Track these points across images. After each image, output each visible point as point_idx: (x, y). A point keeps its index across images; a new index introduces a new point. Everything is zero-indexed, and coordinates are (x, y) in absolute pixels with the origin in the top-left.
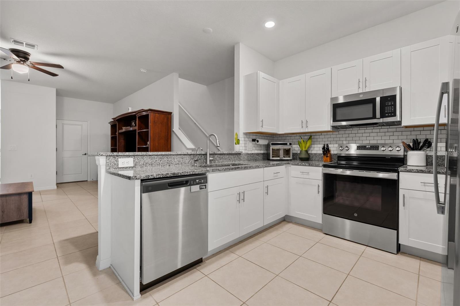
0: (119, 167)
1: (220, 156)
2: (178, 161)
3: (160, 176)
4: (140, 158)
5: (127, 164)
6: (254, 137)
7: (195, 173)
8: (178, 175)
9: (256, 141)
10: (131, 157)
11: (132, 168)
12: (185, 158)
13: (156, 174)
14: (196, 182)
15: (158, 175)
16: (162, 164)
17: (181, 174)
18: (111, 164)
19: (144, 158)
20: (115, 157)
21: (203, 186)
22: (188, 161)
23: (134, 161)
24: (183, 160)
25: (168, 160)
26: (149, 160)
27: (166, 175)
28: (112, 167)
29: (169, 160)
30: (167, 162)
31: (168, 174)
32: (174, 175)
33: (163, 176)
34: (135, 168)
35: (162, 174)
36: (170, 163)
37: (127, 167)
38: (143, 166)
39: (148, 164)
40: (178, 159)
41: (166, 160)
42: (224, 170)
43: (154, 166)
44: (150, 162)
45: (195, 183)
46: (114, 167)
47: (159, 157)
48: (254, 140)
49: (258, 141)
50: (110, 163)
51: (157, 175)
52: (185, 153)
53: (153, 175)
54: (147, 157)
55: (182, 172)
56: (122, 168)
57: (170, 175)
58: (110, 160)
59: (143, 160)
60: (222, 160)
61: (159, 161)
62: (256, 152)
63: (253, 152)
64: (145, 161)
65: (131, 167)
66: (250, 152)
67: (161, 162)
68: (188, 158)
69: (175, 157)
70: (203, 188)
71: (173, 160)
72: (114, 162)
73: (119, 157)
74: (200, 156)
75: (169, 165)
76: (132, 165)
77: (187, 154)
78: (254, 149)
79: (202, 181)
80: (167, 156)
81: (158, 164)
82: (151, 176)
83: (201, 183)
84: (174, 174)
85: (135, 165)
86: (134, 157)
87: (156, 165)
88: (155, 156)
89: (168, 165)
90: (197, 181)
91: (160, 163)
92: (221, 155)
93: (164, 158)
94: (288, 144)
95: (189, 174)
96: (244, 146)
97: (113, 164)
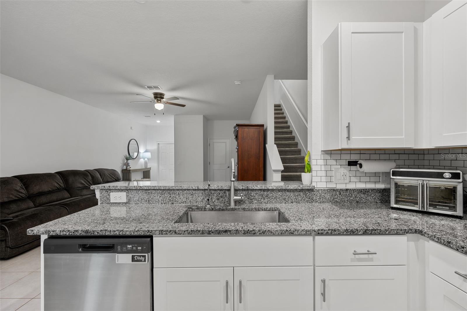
0: (111, 202)
1: (262, 192)
2: (185, 198)
3: (65, 233)
4: (134, 193)
5: (119, 199)
6: (354, 158)
7: (124, 233)
8: (94, 234)
9: (358, 165)
10: (125, 192)
11: (126, 204)
12: (197, 195)
13: (60, 229)
14: (127, 249)
15: (63, 232)
16: (162, 201)
17: (98, 233)
18: (104, 199)
19: (139, 192)
20: (107, 191)
21: (140, 256)
22: (202, 198)
23: (127, 196)
24: (192, 197)
25: (170, 197)
26: (145, 195)
27: (73, 233)
28: (104, 201)
29: (172, 196)
30: (169, 199)
31: (77, 231)
32: (87, 233)
33: (70, 234)
34: (129, 204)
35: (69, 231)
36: (172, 201)
37: (120, 203)
38: (138, 202)
39: (143, 200)
40: (185, 195)
41: (167, 196)
42: (189, 233)
43: (152, 203)
44: (147, 198)
45: (125, 251)
46: (107, 202)
47: (158, 191)
48: (352, 163)
49: (361, 166)
50: (102, 197)
51: (60, 231)
52: (194, 188)
53: (56, 231)
54: (143, 192)
55: (101, 231)
56: (115, 203)
57: (80, 233)
58: (103, 193)
59: (137, 195)
60: (266, 199)
61: (158, 197)
62: (361, 186)
63: (351, 186)
64: (140, 196)
65: (124, 203)
66: (340, 187)
67: (161, 198)
68: (201, 194)
69: (181, 193)
70: (141, 261)
71: (177, 197)
72: (106, 196)
73: (112, 191)
74: (223, 192)
75: (173, 204)
76: (125, 201)
77: (197, 188)
78: (353, 179)
79: (140, 248)
80: (169, 191)
81: (157, 201)
82: (53, 232)
83: (137, 251)
84: (87, 231)
85: (129, 200)
86: (127, 192)
87: (154, 202)
88: (152, 191)
89: (170, 202)
90: (129, 246)
91: (159, 200)
92: (264, 191)
93: (164, 194)
94: (447, 175)
95: (112, 234)
96: (324, 175)
97: (106, 198)
